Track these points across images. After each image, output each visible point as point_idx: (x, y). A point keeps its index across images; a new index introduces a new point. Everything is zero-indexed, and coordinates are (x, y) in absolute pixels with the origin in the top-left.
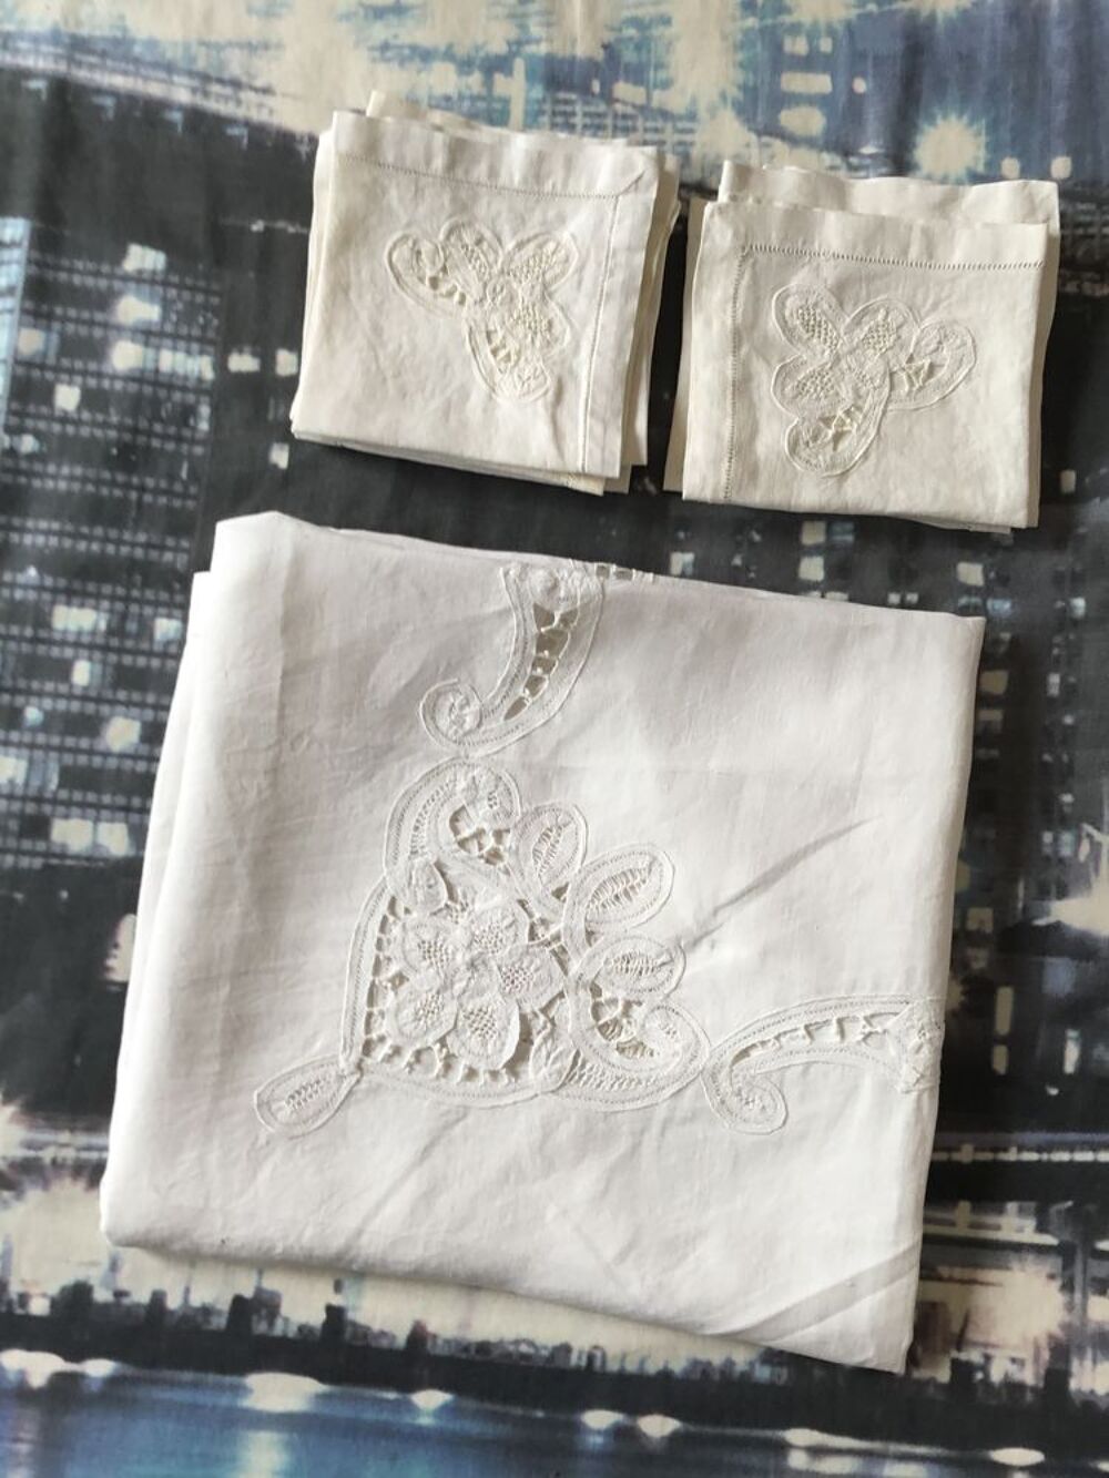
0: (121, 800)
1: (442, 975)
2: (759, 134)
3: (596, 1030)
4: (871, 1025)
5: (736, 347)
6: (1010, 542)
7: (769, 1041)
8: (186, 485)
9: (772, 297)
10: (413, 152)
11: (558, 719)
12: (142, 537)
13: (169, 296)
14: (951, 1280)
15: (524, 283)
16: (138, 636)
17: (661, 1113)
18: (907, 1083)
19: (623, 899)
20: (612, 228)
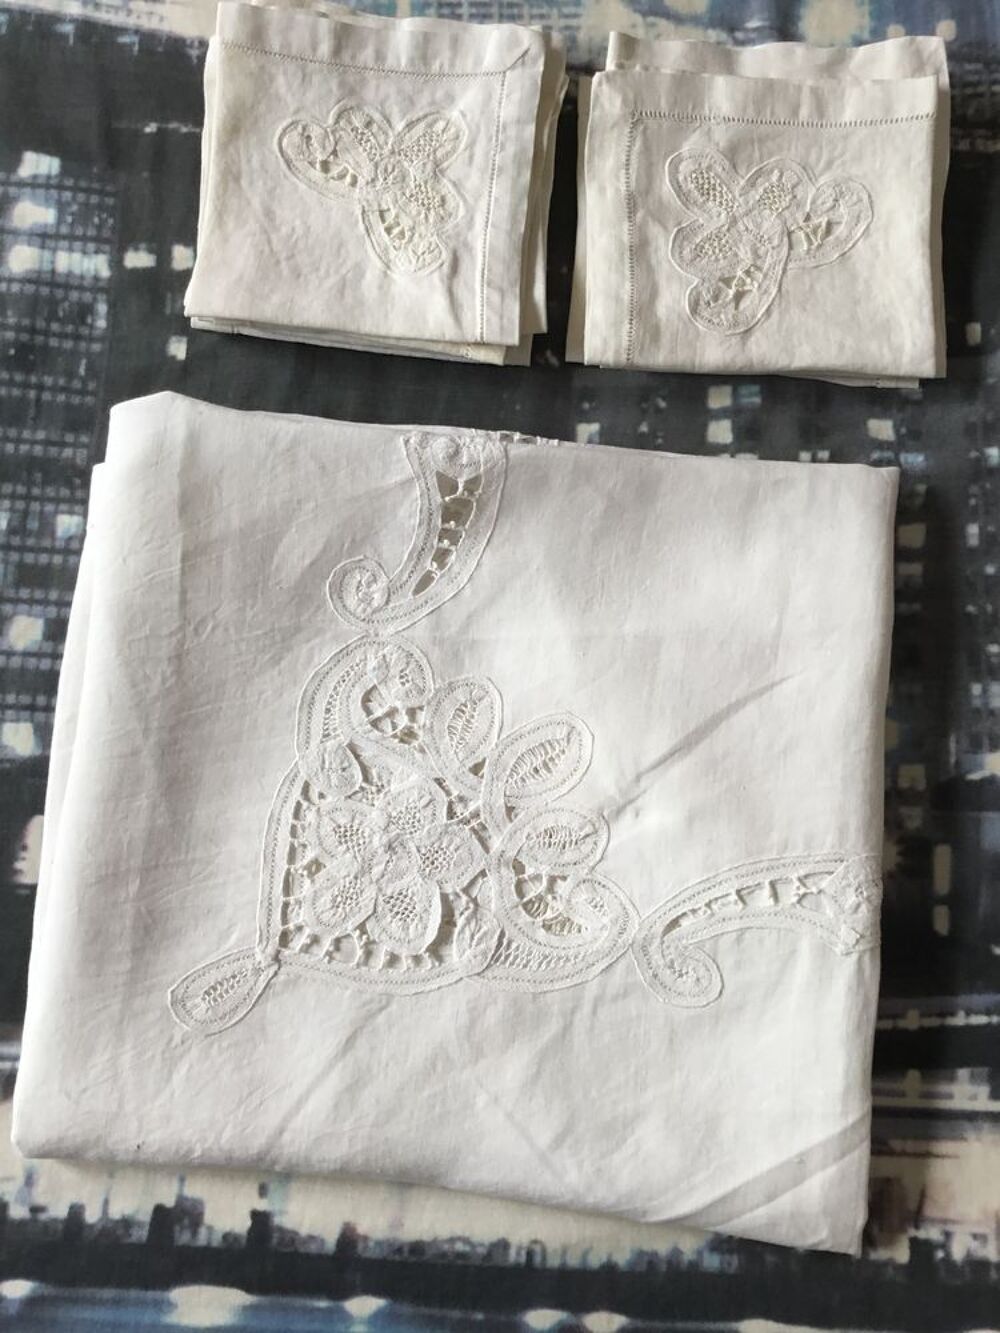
0: (25, 699)
1: (359, 859)
2: (645, 14)
3: (520, 908)
4: (804, 885)
5: (632, 210)
6: (918, 396)
7: (700, 908)
8: (84, 381)
9: (666, 159)
10: (299, 40)
11: (467, 592)
12: (41, 435)
13: (64, 199)
14: (904, 1154)
15: (415, 162)
16: (40, 534)
17: (591, 990)
18: (847, 944)
19: (543, 772)
20: (500, 103)
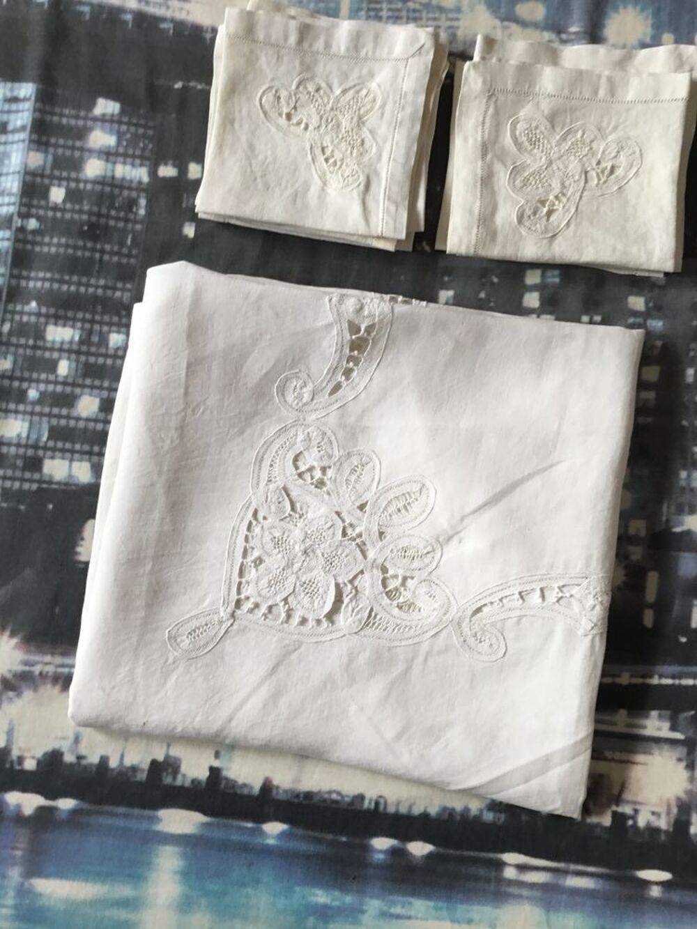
0: (86, 448)
1: (286, 558)
2: (503, 20)
3: (384, 595)
4: (561, 591)
5: (484, 155)
6: (663, 282)
7: (496, 602)
8: (130, 249)
9: (508, 122)
10: (276, 33)
11: (363, 395)
12: (102, 282)
13: (121, 130)
14: (613, 760)
15: (346, 116)
16: (99, 345)
17: (425, 647)
18: (585, 629)
19: (403, 511)
20: (403, 79)
